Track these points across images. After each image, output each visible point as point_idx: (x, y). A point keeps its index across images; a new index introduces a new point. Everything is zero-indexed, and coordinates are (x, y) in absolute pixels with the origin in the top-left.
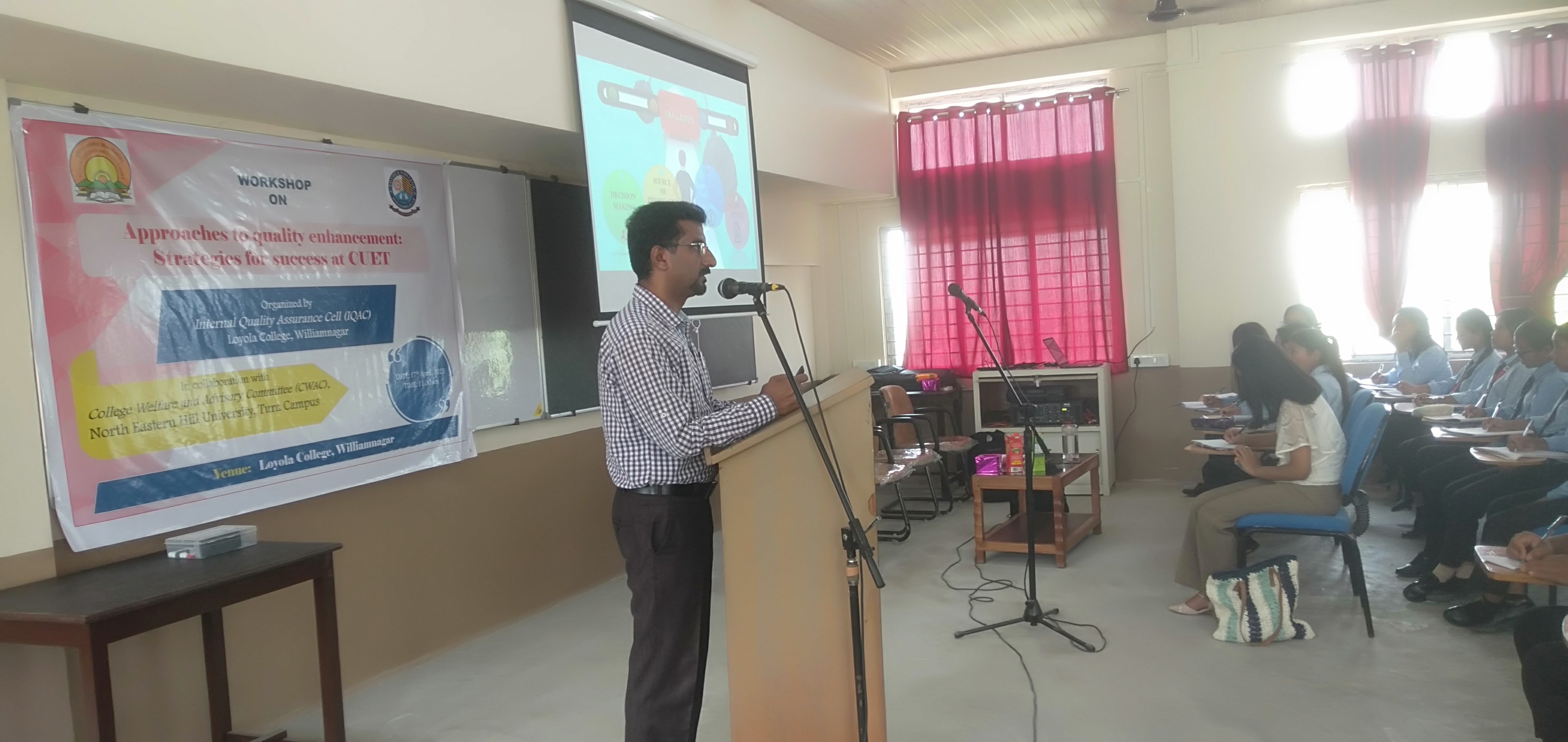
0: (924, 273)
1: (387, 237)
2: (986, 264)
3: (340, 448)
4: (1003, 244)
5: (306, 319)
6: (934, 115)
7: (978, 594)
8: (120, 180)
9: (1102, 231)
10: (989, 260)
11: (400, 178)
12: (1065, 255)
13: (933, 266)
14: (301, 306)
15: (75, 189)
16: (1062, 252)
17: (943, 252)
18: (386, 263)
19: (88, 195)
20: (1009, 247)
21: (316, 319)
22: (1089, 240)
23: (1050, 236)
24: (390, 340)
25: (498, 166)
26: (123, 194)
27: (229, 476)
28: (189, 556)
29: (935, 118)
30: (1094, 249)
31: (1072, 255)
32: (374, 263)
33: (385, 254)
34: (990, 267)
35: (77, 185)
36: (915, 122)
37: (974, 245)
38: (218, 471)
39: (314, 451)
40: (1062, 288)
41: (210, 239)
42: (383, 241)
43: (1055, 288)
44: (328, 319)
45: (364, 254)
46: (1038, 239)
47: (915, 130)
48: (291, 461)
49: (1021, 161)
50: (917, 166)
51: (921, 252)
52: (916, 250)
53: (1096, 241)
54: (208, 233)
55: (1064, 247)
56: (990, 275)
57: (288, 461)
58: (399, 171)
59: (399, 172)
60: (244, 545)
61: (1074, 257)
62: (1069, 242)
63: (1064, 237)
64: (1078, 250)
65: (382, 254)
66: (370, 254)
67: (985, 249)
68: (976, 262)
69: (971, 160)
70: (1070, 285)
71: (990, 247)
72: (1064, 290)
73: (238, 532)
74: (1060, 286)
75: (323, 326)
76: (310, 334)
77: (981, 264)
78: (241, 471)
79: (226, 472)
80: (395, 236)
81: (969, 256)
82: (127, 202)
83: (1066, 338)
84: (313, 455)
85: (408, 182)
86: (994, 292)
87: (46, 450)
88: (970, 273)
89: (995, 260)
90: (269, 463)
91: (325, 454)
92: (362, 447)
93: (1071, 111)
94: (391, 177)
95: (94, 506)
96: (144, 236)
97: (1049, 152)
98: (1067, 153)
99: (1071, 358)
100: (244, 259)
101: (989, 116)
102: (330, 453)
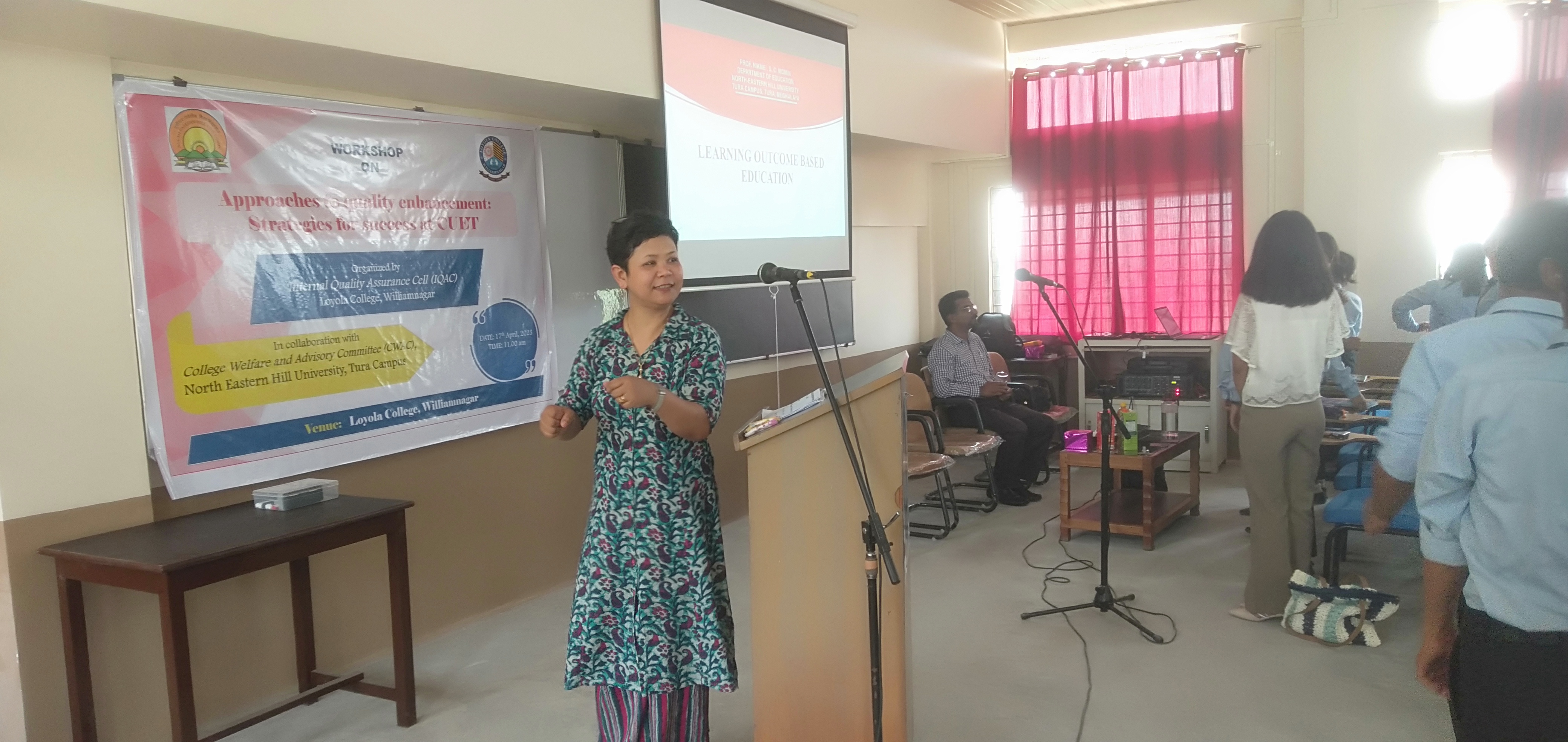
0: (1034, 235)
1: (476, 203)
2: (1100, 227)
3: (426, 405)
4: (1118, 208)
5: (394, 282)
6: (1052, 71)
7: (1056, 574)
8: (218, 150)
9: (1224, 195)
10: (1104, 224)
11: (491, 144)
12: (1184, 220)
13: (1043, 228)
14: (389, 270)
15: (174, 159)
16: (1181, 217)
17: (1055, 215)
18: (474, 227)
19: (186, 165)
20: (1124, 211)
21: (404, 282)
22: (1211, 205)
23: (1170, 200)
24: (475, 303)
25: (590, 131)
26: (220, 163)
27: (321, 431)
28: (273, 507)
29: (1053, 74)
30: (1216, 215)
31: (1192, 220)
32: (462, 228)
33: (473, 219)
34: (1104, 231)
35: (176, 155)
36: (1032, 78)
37: (1088, 207)
38: (310, 426)
39: (401, 408)
40: (1180, 255)
41: (302, 205)
42: (471, 206)
43: (1172, 255)
44: (415, 282)
45: (452, 219)
46: (1158, 202)
47: (1031, 86)
48: (380, 417)
49: (1141, 120)
50: (1032, 124)
51: (1032, 214)
52: (1027, 212)
53: (1218, 207)
54: (301, 199)
55: (1184, 212)
56: (1104, 239)
57: (376, 417)
58: (491, 137)
59: (490, 139)
60: (326, 498)
61: (1194, 222)
62: (1190, 206)
63: (1184, 202)
64: (1199, 215)
65: (471, 219)
66: (458, 219)
67: (1100, 212)
68: (1090, 226)
69: (1089, 119)
70: (1188, 252)
71: (1105, 210)
72: (1182, 257)
73: (320, 486)
74: (1177, 253)
75: (412, 289)
76: (399, 297)
77: (1094, 228)
78: (332, 426)
79: (317, 428)
80: (484, 202)
81: (1083, 219)
82: (223, 170)
83: (1182, 307)
84: (401, 411)
85: (499, 149)
86: (1108, 258)
87: (144, 405)
88: (1083, 236)
89: (1110, 224)
90: (359, 420)
91: (413, 410)
92: (446, 405)
93: (1198, 68)
94: (482, 143)
95: (187, 457)
96: (240, 202)
97: (1172, 111)
98: (1191, 113)
99: (1186, 329)
100: (335, 226)
101: (1110, 73)
102: (416, 411)
